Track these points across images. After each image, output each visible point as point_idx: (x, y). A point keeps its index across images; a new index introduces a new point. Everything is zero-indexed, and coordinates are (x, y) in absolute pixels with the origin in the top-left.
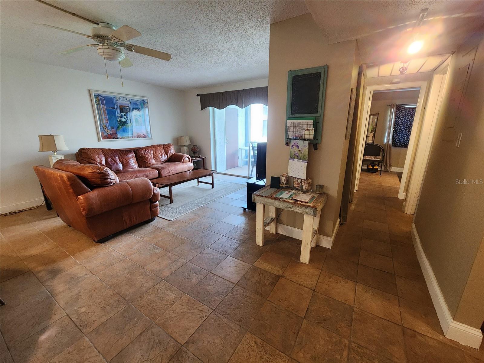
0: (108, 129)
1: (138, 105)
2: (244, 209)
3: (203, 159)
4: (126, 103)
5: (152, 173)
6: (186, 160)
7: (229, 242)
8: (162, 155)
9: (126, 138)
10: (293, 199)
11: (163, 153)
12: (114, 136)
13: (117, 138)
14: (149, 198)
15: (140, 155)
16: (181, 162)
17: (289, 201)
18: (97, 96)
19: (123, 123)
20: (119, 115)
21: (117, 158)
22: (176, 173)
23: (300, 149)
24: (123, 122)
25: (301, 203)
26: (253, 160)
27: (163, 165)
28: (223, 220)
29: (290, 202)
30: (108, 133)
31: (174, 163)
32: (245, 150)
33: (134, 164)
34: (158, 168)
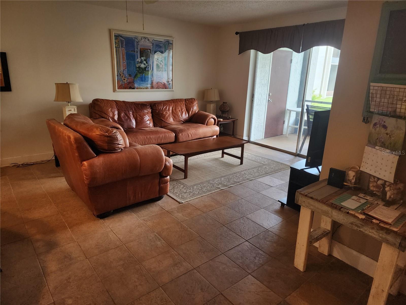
0: (125, 77)
1: (161, 47)
2: (283, 204)
3: (234, 122)
4: (148, 44)
5: (167, 135)
6: (212, 122)
7: (254, 252)
8: (182, 113)
9: (143, 89)
10: (365, 214)
11: (183, 110)
12: (130, 85)
13: (134, 88)
14: (159, 172)
15: (157, 111)
16: (204, 124)
17: (357, 215)
18: (117, 37)
19: (142, 70)
20: (139, 60)
21: (131, 113)
22: (196, 138)
23: (388, 131)
24: (142, 68)
25: (378, 222)
26: (306, 127)
27: (181, 127)
28: (249, 216)
29: (359, 218)
30: (124, 82)
31: (196, 125)
32: (295, 113)
33: (148, 122)
34: (175, 130)
